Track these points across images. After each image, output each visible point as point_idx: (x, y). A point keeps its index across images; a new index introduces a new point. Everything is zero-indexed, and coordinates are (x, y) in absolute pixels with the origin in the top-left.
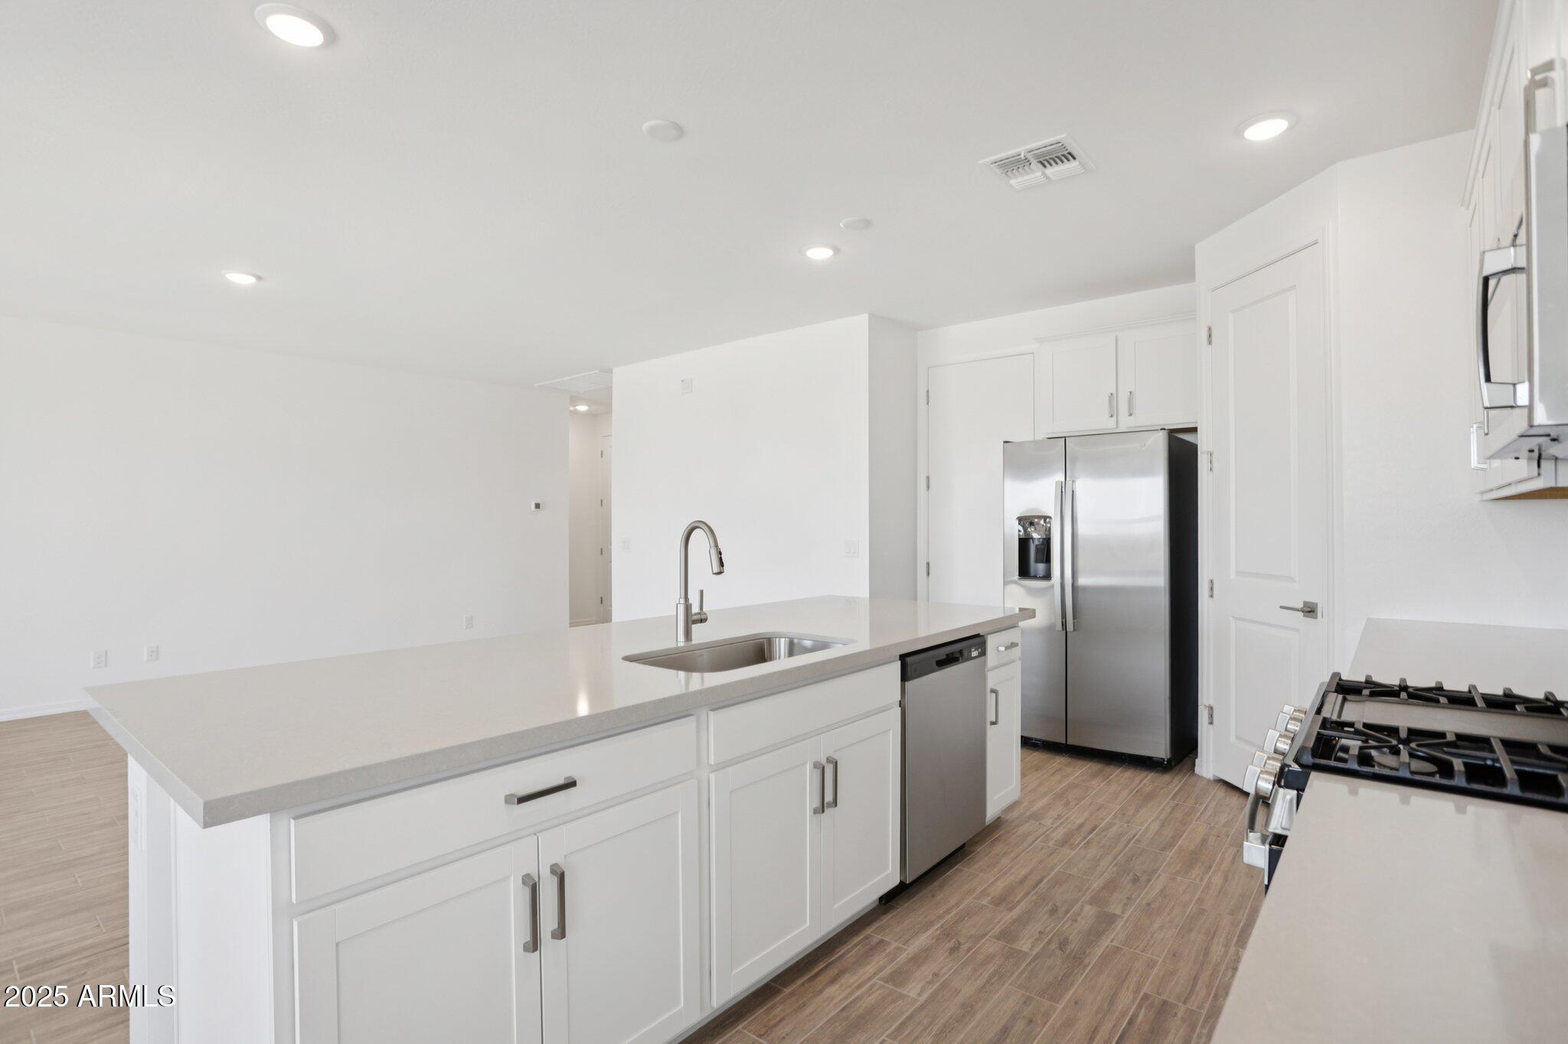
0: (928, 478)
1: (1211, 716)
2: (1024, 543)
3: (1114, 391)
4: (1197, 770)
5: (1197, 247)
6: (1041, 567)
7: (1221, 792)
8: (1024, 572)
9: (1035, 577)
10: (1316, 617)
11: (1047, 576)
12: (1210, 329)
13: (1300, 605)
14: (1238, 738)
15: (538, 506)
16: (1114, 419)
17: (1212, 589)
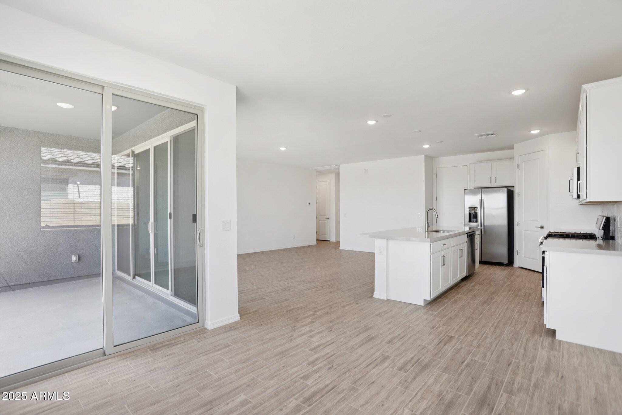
0: (436, 197)
1: (518, 253)
2: (470, 214)
3: (491, 177)
4: (514, 266)
5: (514, 145)
6: (475, 220)
7: (521, 269)
8: (470, 221)
9: (473, 222)
10: (543, 229)
11: (477, 221)
12: (518, 165)
13: (540, 226)
14: (524, 257)
15: (309, 204)
16: (491, 184)
17: (518, 224)
